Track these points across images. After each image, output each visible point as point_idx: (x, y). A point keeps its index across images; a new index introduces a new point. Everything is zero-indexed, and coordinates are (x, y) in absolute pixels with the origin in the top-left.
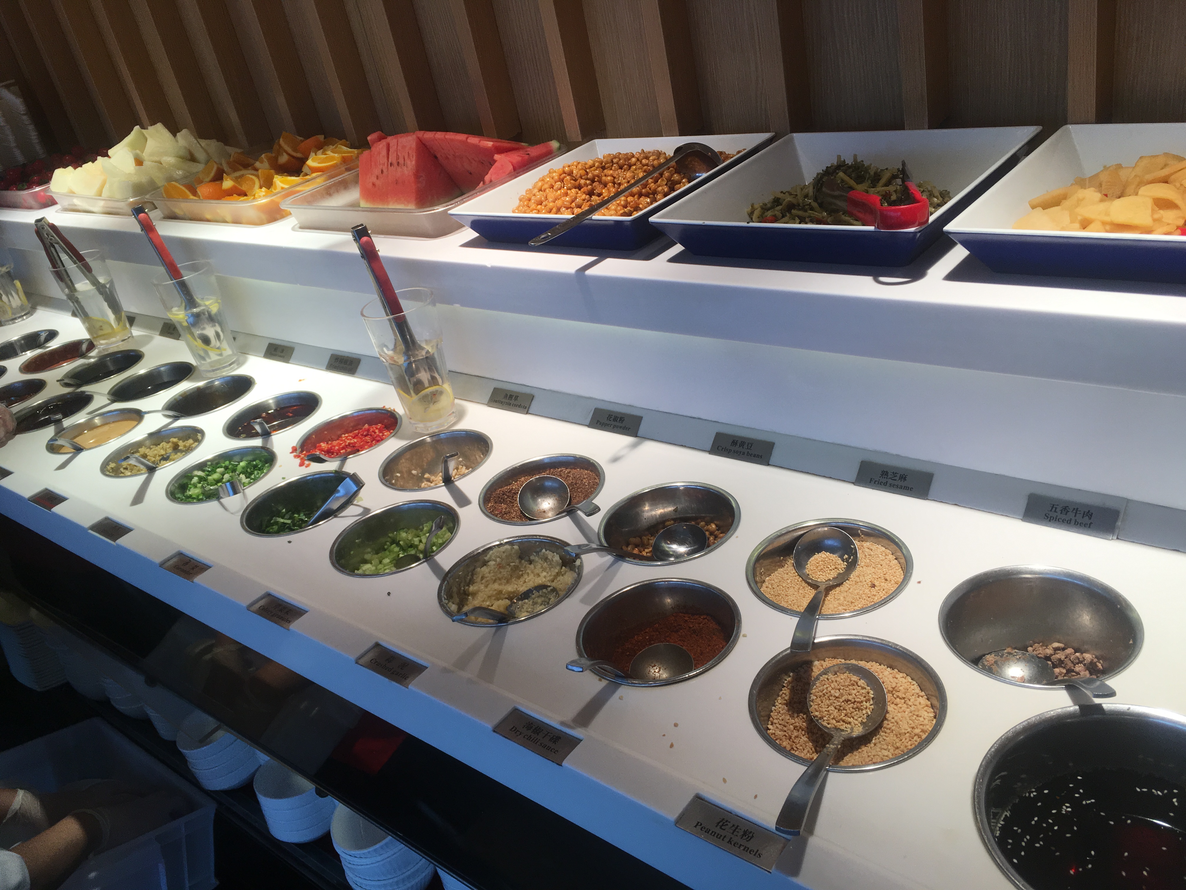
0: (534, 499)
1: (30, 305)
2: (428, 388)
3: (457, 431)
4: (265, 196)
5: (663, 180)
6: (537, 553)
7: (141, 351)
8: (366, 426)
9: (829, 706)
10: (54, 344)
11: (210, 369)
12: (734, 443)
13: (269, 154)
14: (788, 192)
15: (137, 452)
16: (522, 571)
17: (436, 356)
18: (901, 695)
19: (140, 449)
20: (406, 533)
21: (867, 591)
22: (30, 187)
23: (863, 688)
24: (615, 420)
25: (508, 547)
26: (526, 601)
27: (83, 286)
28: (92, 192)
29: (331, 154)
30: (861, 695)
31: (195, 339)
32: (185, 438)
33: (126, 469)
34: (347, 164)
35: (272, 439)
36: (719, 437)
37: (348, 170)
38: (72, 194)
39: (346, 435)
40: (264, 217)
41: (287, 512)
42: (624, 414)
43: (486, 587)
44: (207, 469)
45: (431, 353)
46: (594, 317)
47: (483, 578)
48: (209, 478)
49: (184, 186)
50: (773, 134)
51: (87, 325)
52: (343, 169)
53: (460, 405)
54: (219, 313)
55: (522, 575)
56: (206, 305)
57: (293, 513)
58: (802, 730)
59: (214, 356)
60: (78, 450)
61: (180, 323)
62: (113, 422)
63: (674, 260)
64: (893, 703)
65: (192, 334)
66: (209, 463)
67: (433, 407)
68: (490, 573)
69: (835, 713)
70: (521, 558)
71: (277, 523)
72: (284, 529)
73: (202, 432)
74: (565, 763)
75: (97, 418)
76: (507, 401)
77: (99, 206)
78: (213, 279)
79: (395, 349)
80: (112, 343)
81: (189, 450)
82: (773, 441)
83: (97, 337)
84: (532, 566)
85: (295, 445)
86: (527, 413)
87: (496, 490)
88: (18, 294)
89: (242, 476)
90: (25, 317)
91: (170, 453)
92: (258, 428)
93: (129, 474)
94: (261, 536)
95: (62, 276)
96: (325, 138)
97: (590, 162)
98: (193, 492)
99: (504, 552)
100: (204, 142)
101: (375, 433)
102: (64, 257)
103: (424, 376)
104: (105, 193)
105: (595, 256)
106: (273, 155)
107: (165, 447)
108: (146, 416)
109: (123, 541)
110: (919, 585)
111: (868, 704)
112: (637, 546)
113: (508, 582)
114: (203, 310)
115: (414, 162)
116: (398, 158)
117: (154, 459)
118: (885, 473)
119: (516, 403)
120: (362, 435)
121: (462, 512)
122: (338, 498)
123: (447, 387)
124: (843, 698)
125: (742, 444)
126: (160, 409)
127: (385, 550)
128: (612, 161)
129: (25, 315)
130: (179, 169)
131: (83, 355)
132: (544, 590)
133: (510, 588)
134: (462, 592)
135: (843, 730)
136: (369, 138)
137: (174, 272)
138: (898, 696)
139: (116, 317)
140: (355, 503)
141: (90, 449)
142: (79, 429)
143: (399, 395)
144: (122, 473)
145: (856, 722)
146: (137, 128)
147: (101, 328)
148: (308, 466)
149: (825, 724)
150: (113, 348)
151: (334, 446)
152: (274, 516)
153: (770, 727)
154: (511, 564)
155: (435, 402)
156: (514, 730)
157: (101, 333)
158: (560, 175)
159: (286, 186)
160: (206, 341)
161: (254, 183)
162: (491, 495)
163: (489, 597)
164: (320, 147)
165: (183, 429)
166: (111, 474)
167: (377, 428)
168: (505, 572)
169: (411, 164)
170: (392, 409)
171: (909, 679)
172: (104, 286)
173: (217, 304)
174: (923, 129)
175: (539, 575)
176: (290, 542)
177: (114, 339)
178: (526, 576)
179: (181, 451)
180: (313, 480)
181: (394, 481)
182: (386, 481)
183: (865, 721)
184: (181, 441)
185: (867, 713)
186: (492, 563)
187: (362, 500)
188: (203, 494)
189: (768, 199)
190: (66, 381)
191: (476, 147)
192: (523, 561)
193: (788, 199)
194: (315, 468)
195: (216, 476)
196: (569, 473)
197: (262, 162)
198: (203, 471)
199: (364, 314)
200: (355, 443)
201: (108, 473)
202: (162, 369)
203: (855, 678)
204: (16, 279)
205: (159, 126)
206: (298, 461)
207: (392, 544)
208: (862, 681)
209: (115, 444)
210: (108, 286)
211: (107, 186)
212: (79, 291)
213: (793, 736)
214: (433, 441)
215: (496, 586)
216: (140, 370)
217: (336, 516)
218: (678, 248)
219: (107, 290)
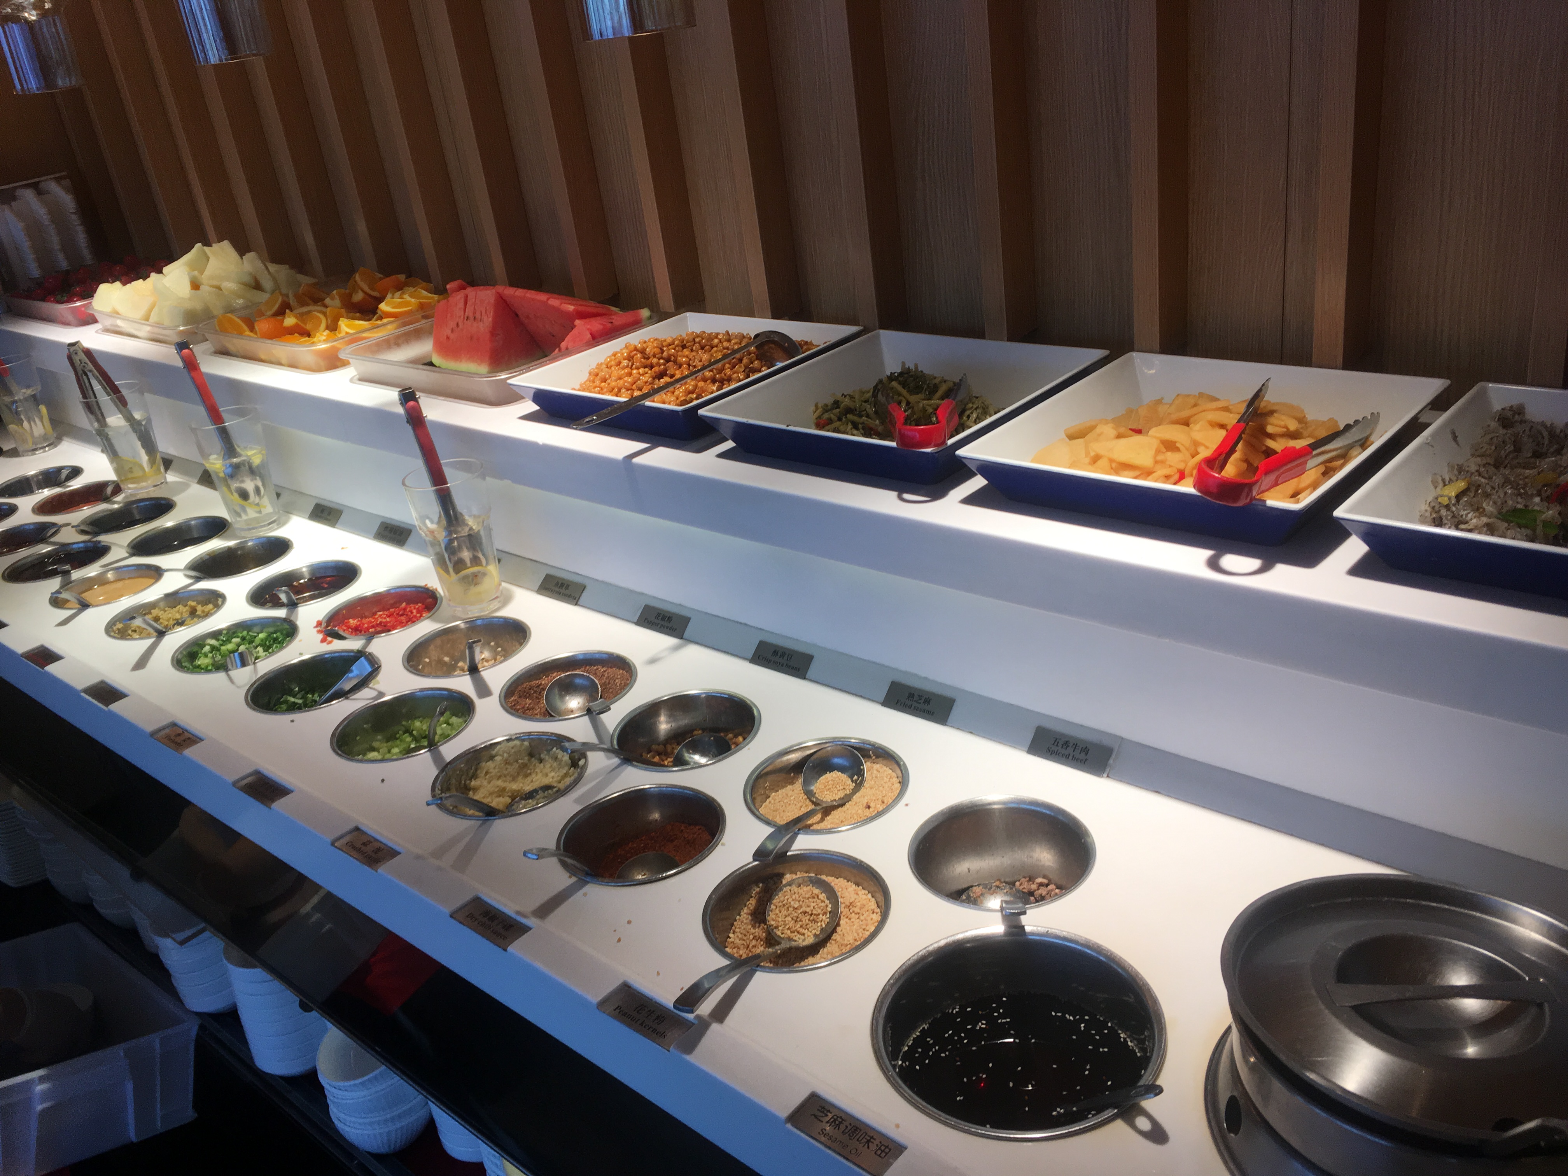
0: (562, 697)
1: (55, 435)
2: (469, 568)
3: (497, 617)
4: (326, 341)
5: (741, 367)
6: (549, 751)
7: (172, 500)
8: (404, 604)
9: (786, 916)
10: (76, 484)
11: (246, 527)
12: (775, 653)
13: (343, 291)
14: (850, 395)
15: (150, 613)
16: (531, 769)
17: (482, 533)
18: (857, 910)
19: (152, 611)
20: (421, 722)
21: (860, 811)
22: (70, 300)
23: (823, 901)
24: (663, 619)
25: (517, 742)
26: (530, 801)
27: (115, 420)
28: (138, 315)
29: (407, 297)
30: (819, 908)
31: (232, 494)
32: (205, 603)
33: (135, 631)
34: (424, 311)
35: (297, 612)
36: (762, 645)
37: (425, 317)
38: (115, 314)
39: (381, 613)
40: (323, 364)
41: (300, 691)
42: (674, 614)
43: (489, 782)
44: (222, 638)
45: (476, 531)
46: (640, 507)
47: (487, 773)
48: (223, 648)
49: (241, 318)
50: (862, 328)
51: (115, 465)
52: (420, 316)
53: (508, 590)
54: (263, 465)
55: (530, 774)
56: (247, 456)
57: (307, 693)
58: (761, 940)
59: (252, 513)
60: (85, 606)
61: (217, 473)
62: (129, 578)
63: (723, 455)
64: (847, 917)
65: (229, 487)
66: (225, 632)
67: (474, 590)
68: (494, 768)
69: (791, 924)
70: (531, 755)
71: (286, 702)
72: (293, 708)
73: (222, 597)
74: (509, 949)
75: (110, 572)
76: (557, 589)
77: (145, 330)
78: (259, 427)
79: (439, 523)
80: (142, 488)
81: (207, 615)
82: (813, 654)
83: (127, 479)
84: (542, 765)
85: (321, 619)
86: (576, 604)
87: (522, 684)
88: (42, 421)
89: (260, 649)
90: (47, 449)
91: (186, 618)
92: (283, 598)
93: (138, 637)
94: (267, 713)
95: (92, 408)
96: (407, 278)
97: (669, 340)
98: (202, 661)
99: (513, 748)
100: (273, 267)
101: (412, 613)
102: (97, 387)
103: (466, 555)
104: (153, 318)
105: (648, 443)
106: (347, 291)
107: (182, 611)
108: (166, 574)
109: (116, 707)
110: (907, 807)
111: (824, 917)
112: (659, 754)
113: (514, 779)
114: (244, 460)
115: (490, 319)
116: (475, 313)
117: (167, 623)
118: (911, 696)
119: (567, 592)
120: (398, 614)
121: (481, 704)
122: (351, 679)
123: (492, 569)
124: (801, 910)
125: (783, 655)
126: (182, 567)
127: (397, 739)
128: (694, 340)
129: (47, 446)
130: (240, 297)
131: (107, 499)
132: (550, 791)
133: (515, 786)
134: (462, 785)
135: (795, 941)
136: (448, 286)
137: (215, 416)
138: (853, 912)
139: (149, 459)
140: (371, 685)
141: (97, 606)
142: (89, 583)
143: (438, 573)
144: (129, 635)
145: (809, 934)
146: (198, 245)
147: (131, 470)
148: (330, 642)
149: (779, 933)
150: (142, 495)
151: (364, 624)
152: (287, 694)
153: (731, 935)
154: (519, 761)
155: (476, 584)
156: (471, 916)
157: (130, 476)
158: (631, 352)
159: (351, 331)
160: (244, 495)
161: (321, 322)
162: (516, 688)
163: (491, 794)
164: (399, 288)
165: (202, 592)
166: (116, 635)
167: (415, 608)
168: (511, 769)
169: (488, 320)
170: (434, 587)
171: (870, 896)
172: (139, 423)
173: (260, 456)
174: (1002, 340)
175: (547, 775)
176: (292, 721)
177: (144, 484)
178: (533, 775)
179: (199, 617)
180: (333, 659)
181: (420, 667)
182: (411, 666)
183: (818, 933)
184: (200, 606)
185: (821, 925)
186: (498, 758)
187: (378, 683)
188: (213, 665)
189: (830, 401)
190: (82, 527)
191: (557, 310)
192: (533, 759)
193: (847, 402)
194: (338, 645)
195: (230, 647)
196: (605, 671)
197: (332, 299)
198: (218, 640)
199: (407, 484)
200: (387, 622)
201: (112, 634)
202: (193, 522)
203: (816, 891)
204: (42, 404)
205: (226, 244)
206: (321, 636)
207: (405, 733)
208: (823, 894)
209: (126, 603)
210: (144, 423)
211: (156, 310)
212: (110, 427)
213: (751, 946)
214: (467, 628)
215: (500, 783)
216: (168, 522)
217: (347, 698)
218: (729, 444)
219: (143, 428)
